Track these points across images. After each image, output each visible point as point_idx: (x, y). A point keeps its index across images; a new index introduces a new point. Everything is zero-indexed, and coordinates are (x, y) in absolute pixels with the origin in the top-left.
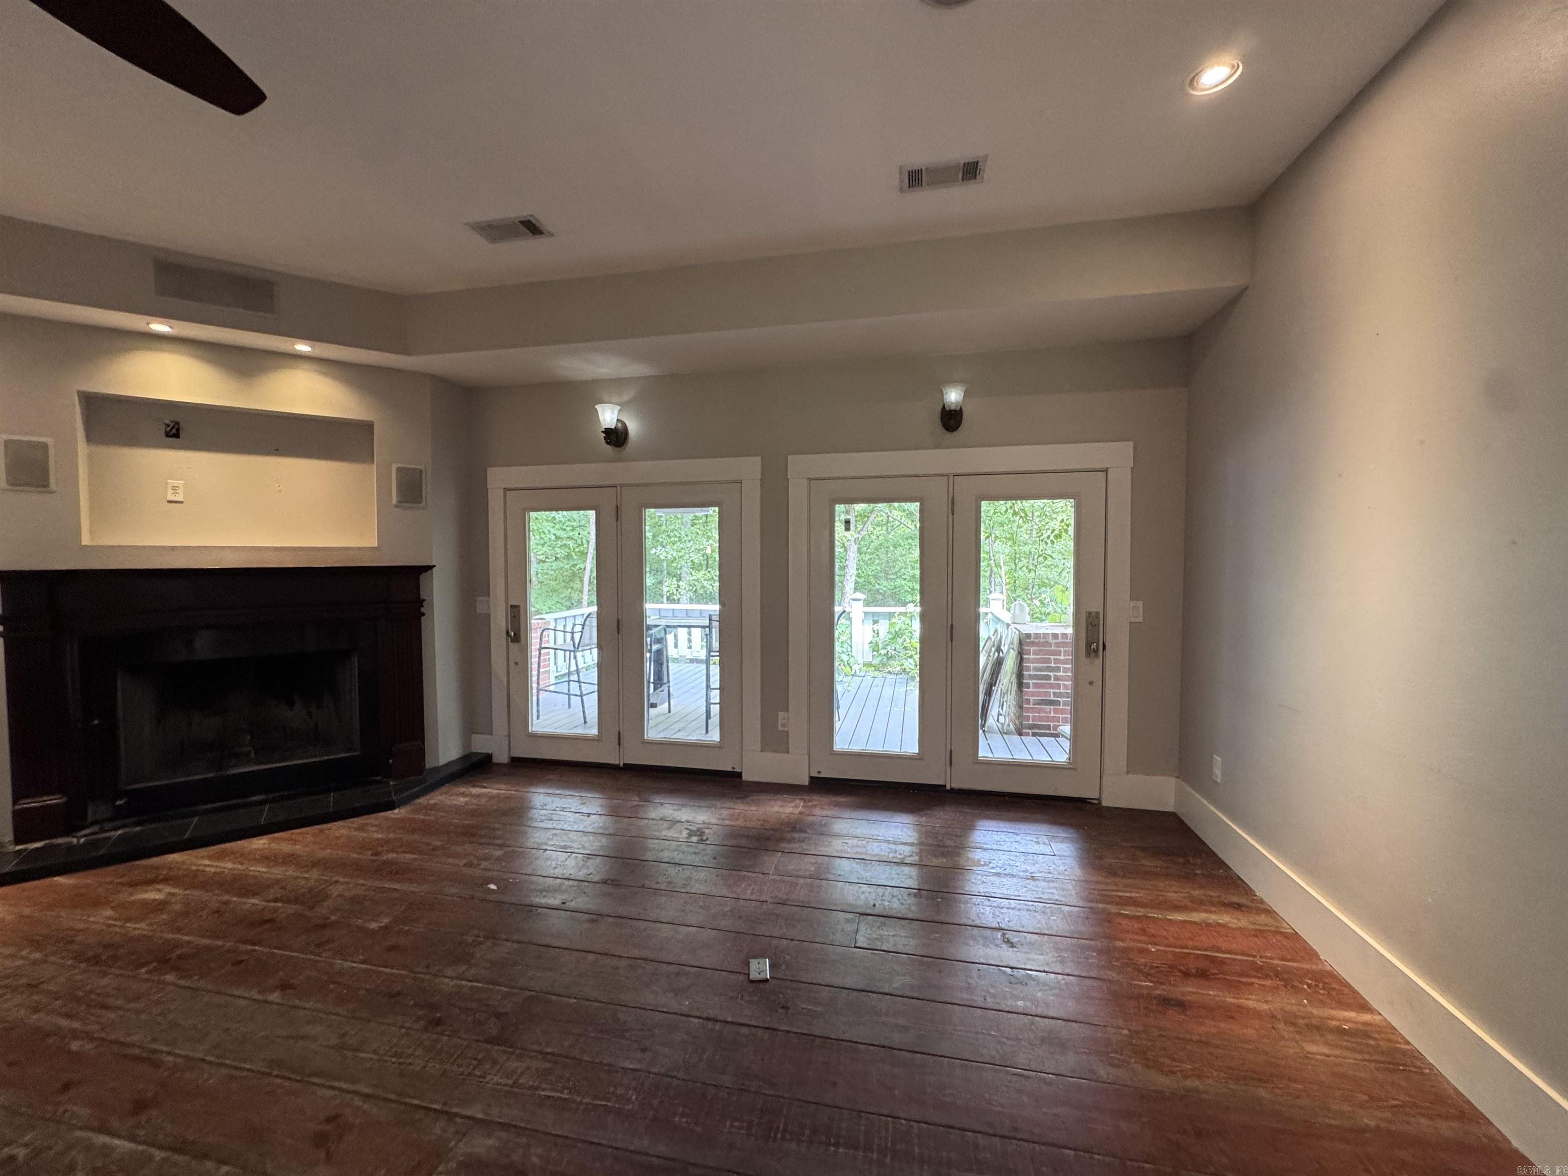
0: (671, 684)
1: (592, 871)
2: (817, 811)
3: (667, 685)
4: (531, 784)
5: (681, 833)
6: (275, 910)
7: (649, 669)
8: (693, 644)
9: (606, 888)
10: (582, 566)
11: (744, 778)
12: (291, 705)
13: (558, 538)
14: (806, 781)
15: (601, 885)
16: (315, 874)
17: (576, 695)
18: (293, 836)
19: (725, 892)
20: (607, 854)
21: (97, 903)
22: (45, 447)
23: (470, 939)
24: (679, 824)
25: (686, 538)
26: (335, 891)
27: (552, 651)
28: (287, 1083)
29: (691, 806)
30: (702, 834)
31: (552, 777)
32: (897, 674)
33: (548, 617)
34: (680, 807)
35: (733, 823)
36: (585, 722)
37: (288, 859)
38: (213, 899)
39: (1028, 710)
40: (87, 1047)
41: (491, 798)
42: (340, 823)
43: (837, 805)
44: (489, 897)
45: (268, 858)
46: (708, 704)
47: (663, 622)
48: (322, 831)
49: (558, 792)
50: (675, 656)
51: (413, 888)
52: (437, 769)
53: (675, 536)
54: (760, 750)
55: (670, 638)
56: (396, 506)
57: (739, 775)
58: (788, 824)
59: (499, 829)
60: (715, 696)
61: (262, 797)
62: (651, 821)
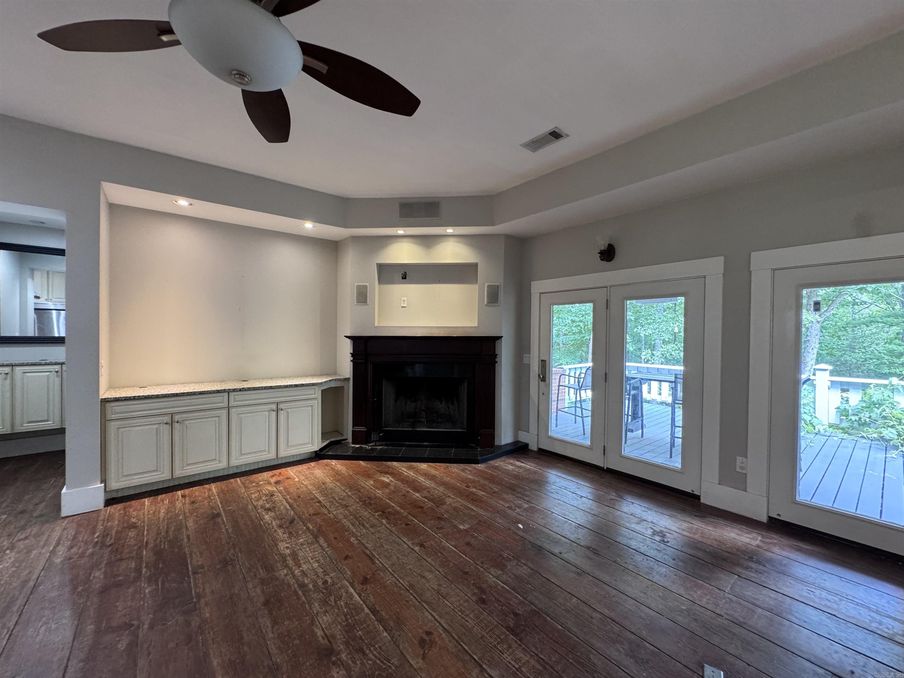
0: (644, 418)
1: (580, 537)
2: (776, 550)
3: (641, 418)
4: (548, 467)
5: (646, 529)
6: (424, 502)
7: (627, 404)
8: (662, 392)
9: (588, 553)
10: (588, 338)
11: (702, 500)
12: (441, 402)
13: (573, 321)
14: (764, 519)
15: (586, 549)
16: (441, 489)
17: (579, 416)
18: (436, 467)
19: (682, 591)
20: (590, 528)
21: (368, 476)
22: (366, 287)
23: (505, 555)
24: (645, 522)
25: (659, 320)
26: (449, 501)
27: (567, 389)
28: (414, 600)
29: (655, 511)
30: (664, 536)
31: (560, 465)
32: (872, 440)
33: (566, 367)
34: (646, 510)
35: (691, 536)
36: (584, 434)
37: (432, 478)
38: (405, 488)
40: (355, 542)
41: (526, 470)
42: (455, 465)
43: (799, 550)
44: (517, 532)
45: (426, 475)
46: (673, 437)
47: (639, 376)
48: (447, 467)
49: (563, 476)
50: (648, 399)
51: (482, 512)
52: (500, 447)
53: (651, 319)
54: (717, 482)
55: (645, 387)
56: (486, 305)
57: (698, 497)
58: (744, 552)
59: (528, 491)
60: (679, 433)
61: (427, 444)
62: (624, 514)
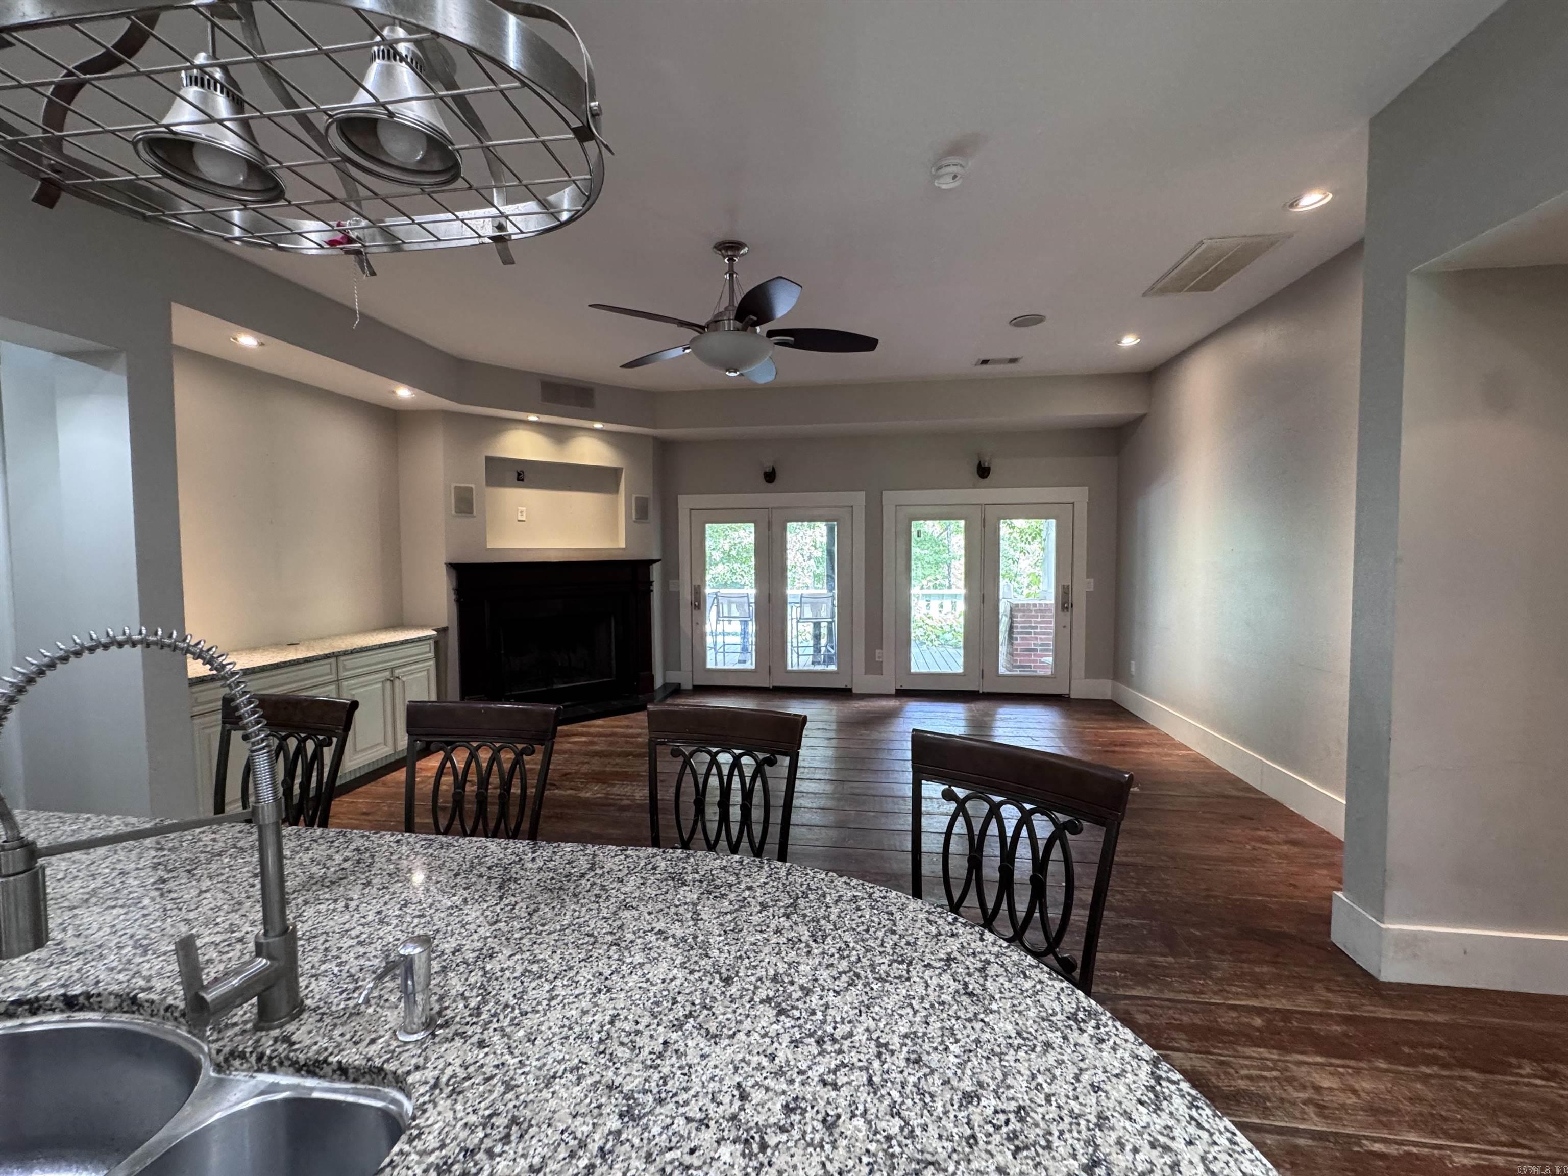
11: (854, 690)
14: (893, 692)
22: (471, 489)
39: (1018, 655)
54: (863, 676)
56: (634, 521)
57: (850, 690)
